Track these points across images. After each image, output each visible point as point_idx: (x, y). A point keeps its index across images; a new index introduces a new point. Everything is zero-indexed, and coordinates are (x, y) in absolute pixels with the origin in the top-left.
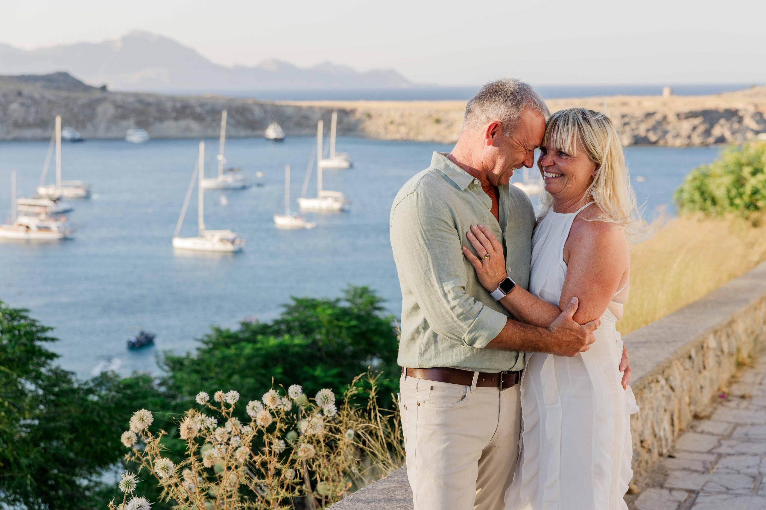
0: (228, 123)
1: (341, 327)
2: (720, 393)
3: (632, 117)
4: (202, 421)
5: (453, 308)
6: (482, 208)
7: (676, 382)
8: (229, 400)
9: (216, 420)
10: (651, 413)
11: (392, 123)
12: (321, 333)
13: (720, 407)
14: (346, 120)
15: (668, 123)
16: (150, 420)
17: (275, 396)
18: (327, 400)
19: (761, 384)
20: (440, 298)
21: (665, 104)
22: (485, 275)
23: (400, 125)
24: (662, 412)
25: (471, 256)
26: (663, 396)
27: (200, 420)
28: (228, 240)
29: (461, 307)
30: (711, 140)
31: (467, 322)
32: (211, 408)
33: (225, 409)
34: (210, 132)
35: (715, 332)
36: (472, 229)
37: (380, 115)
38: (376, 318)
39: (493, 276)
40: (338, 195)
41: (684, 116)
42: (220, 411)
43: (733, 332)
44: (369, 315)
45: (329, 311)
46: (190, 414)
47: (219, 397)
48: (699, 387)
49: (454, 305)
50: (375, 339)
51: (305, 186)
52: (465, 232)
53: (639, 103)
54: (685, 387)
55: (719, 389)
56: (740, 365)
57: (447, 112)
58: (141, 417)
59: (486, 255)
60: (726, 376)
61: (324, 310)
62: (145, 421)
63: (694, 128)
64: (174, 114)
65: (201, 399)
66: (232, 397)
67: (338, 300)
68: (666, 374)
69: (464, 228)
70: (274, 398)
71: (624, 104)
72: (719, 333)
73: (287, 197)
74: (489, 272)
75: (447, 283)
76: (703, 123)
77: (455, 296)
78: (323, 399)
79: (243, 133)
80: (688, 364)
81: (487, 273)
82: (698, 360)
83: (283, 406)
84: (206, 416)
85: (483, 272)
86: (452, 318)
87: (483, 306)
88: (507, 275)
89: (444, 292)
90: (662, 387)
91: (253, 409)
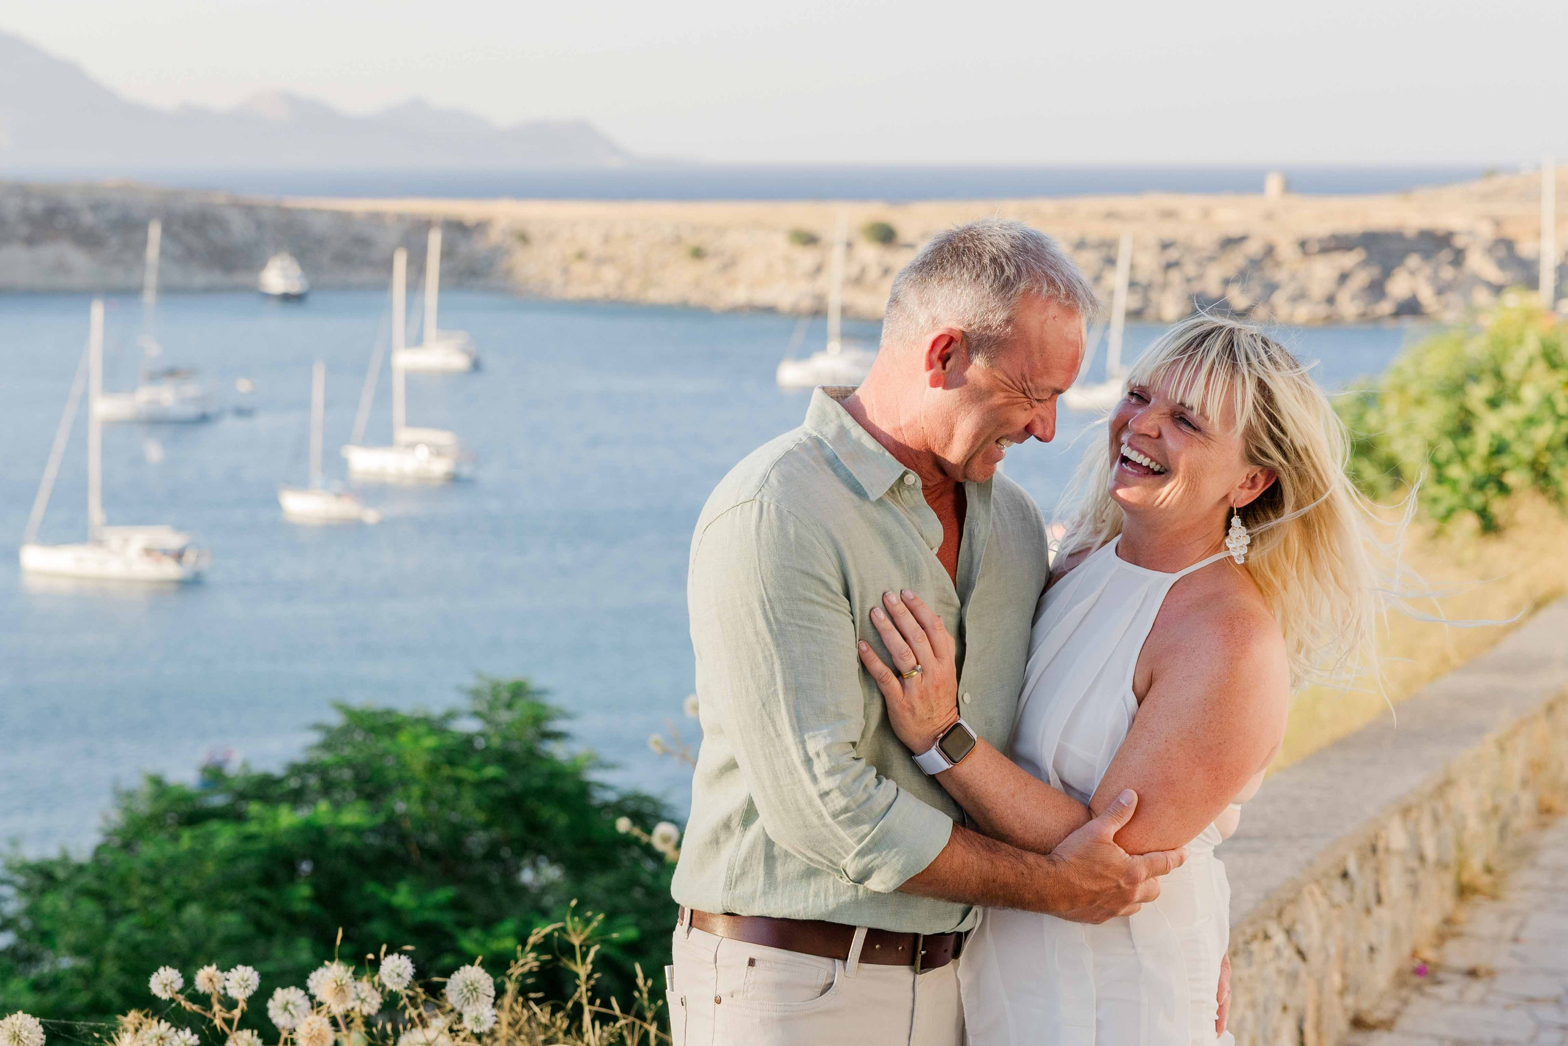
0: (163, 253)
1: (458, 782)
2: (1417, 963)
3: (1189, 249)
4: (161, 1038)
5: (824, 795)
6: (915, 548)
7: (1311, 938)
8: (232, 989)
9: (196, 1037)
10: (1250, 1015)
11: (581, 256)
12: (408, 798)
13: (1415, 998)
14: (463, 248)
15: (1278, 264)
16: (37, 1040)
17: (344, 982)
18: (474, 994)
19: (1516, 940)
20: (795, 768)
21: (1269, 216)
22: (908, 714)
23: (601, 261)
24: (1277, 1011)
25: (878, 666)
26: (1280, 972)
27: (156, 1036)
28: (165, 552)
29: (843, 794)
30: (1386, 307)
31: (857, 829)
32: (188, 1008)
33: (221, 1011)
34: (118, 276)
35: (1406, 812)
36: (886, 600)
37: (551, 237)
38: (548, 759)
39: (926, 717)
40: (444, 438)
41: (1316, 248)
42: (209, 1015)
43: (1448, 808)
44: (532, 754)
45: (430, 742)
46: (129, 1022)
47: (207, 981)
48: (1365, 947)
49: (827, 789)
50: (547, 812)
51: (362, 418)
52: (868, 607)
53: (1206, 213)
54: (1333, 951)
55: (1414, 954)
56: (1464, 891)
57: (721, 230)
58: (15, 1032)
59: (914, 669)
60: (1431, 920)
61: (417, 738)
62: (26, 1042)
63: (1344, 278)
64: (24, 230)
65: (161, 987)
66: (242, 983)
67: (451, 715)
68: (1287, 919)
69: (868, 598)
70: (341, 985)
71: (1168, 214)
72: (1414, 814)
73: (316, 444)
74: (918, 709)
75: (816, 733)
76: (1364, 264)
77: (833, 767)
78: (465, 991)
79: (201, 278)
80: (1339, 891)
81: (912, 710)
82: (1362, 881)
83: (358, 1002)
84: (170, 1028)
85: (903, 707)
86: (821, 816)
87: (897, 790)
88: (959, 714)
89: (806, 753)
90: (1278, 952)
91: (286, 1009)
